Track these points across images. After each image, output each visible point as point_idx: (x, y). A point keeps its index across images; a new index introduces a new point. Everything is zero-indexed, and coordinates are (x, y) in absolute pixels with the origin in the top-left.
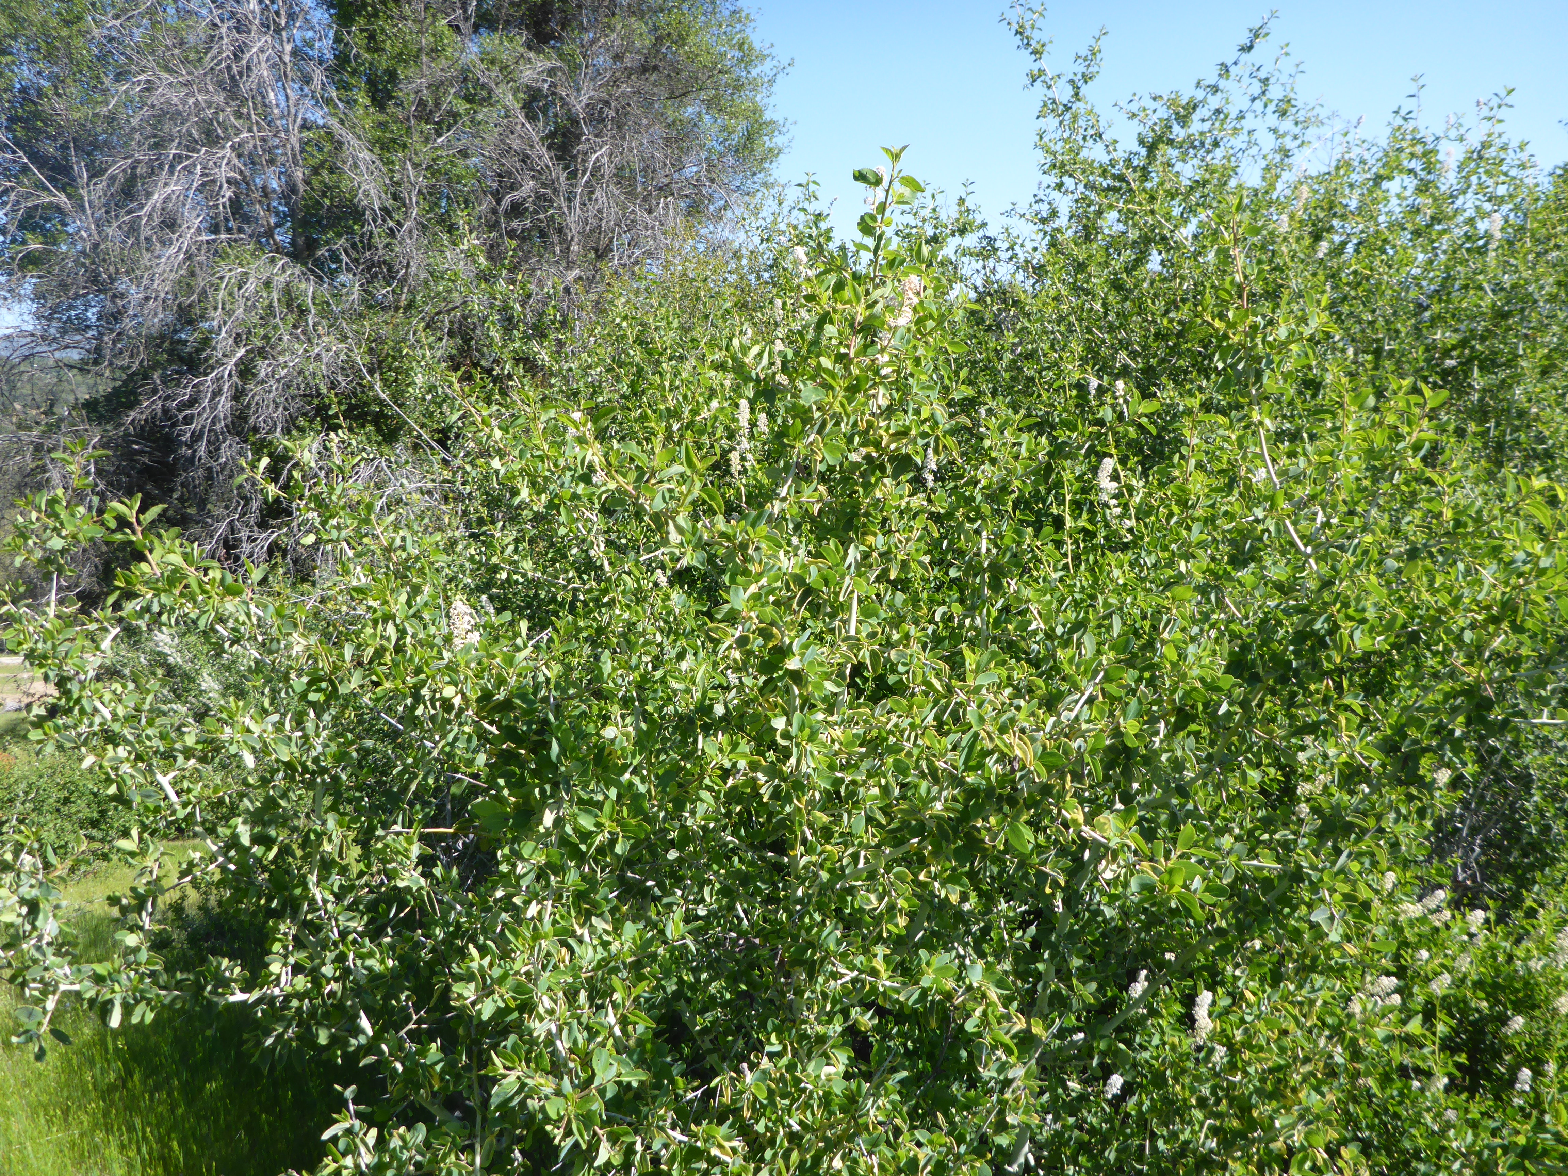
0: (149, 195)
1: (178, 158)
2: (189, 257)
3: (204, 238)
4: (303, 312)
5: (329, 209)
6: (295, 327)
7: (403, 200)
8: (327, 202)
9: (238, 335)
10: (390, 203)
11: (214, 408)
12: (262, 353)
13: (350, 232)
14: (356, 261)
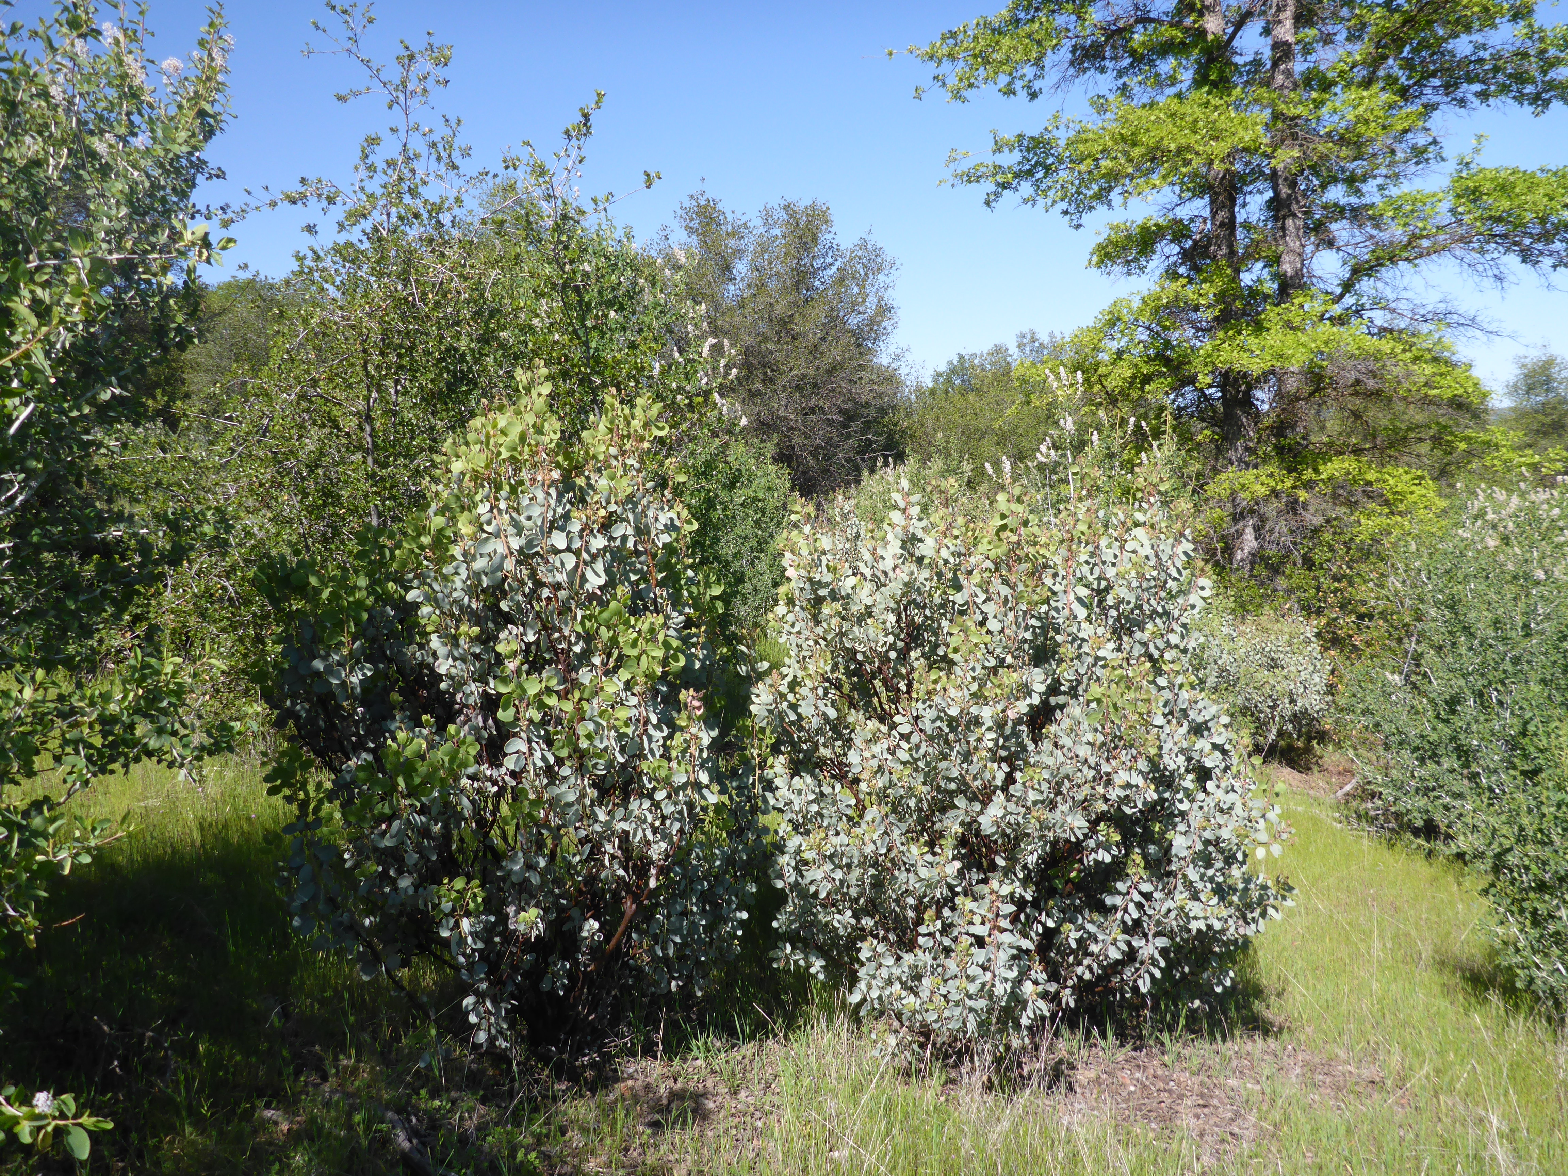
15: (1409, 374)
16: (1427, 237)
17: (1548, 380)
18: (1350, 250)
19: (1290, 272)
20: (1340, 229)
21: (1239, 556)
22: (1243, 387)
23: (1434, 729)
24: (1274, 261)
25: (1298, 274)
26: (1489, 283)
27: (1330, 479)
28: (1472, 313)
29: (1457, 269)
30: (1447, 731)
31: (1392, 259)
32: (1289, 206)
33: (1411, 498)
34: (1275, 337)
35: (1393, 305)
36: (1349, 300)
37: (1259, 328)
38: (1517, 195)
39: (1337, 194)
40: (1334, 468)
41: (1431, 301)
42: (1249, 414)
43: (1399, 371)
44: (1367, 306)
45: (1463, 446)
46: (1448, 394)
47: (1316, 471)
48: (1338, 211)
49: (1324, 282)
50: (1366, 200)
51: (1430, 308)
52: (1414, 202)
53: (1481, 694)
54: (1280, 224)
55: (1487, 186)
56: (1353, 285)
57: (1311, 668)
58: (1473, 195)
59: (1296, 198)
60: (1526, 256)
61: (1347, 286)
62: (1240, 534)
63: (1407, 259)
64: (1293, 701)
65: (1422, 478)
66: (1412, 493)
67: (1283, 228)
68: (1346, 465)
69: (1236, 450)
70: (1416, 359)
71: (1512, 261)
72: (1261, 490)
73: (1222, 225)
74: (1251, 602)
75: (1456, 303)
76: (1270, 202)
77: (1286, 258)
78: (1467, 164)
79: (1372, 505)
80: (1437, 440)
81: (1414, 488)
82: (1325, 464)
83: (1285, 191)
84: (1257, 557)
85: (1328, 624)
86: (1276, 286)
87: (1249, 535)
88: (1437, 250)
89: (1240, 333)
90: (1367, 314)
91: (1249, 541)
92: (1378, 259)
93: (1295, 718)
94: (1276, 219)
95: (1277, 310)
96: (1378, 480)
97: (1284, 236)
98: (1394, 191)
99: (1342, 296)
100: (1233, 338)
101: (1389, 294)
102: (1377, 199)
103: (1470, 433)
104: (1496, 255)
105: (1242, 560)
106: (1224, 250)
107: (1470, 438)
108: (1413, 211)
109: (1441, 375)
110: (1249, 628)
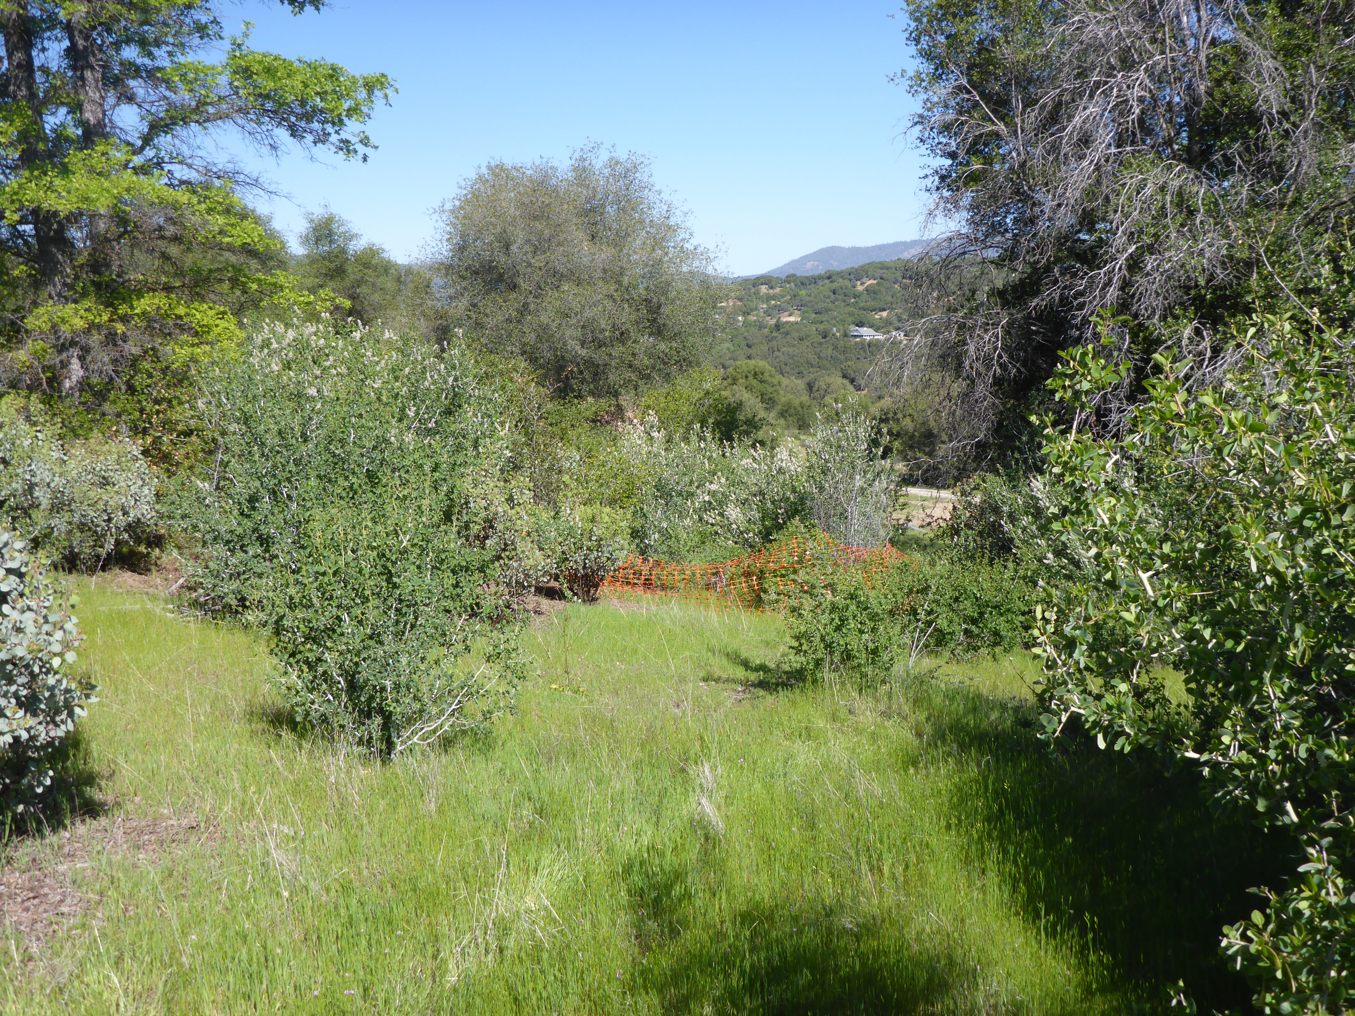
0: (1070, 118)
1: (1098, 85)
2: (1098, 168)
3: (1113, 150)
4: (1191, 213)
5: (1227, 116)
6: (1182, 225)
7: (1302, 102)
8: (1226, 111)
9: (1132, 234)
10: (1288, 106)
11: (1103, 297)
12: (1151, 249)
13: (1245, 136)
14: (1248, 163)
15: (206, 222)
16: (211, 104)
17: (330, 234)
18: (147, 106)
19: (92, 121)
20: (136, 85)
21: (67, 384)
22: (55, 226)
23: (239, 524)
24: (76, 108)
25: (100, 124)
26: (266, 150)
27: (143, 313)
28: (255, 175)
29: (240, 136)
30: (249, 524)
31: (185, 121)
32: (86, 58)
33: (217, 330)
34: (79, 181)
35: (189, 161)
36: (149, 153)
37: (65, 171)
38: (280, 79)
39: (130, 53)
40: (145, 304)
41: (221, 161)
42: (64, 252)
43: (196, 219)
44: (166, 159)
45: (255, 286)
46: (239, 242)
47: (132, 307)
48: (134, 70)
49: (126, 133)
50: (158, 63)
51: (220, 167)
52: (197, 71)
53: (274, 493)
54: (78, 73)
55: (256, 67)
56: (152, 140)
57: (140, 483)
58: (246, 72)
59: (93, 52)
60: (294, 132)
61: (147, 140)
62: (65, 365)
63: (197, 122)
64: (125, 513)
65: (224, 313)
66: (217, 326)
67: (82, 78)
68: (156, 301)
69: (55, 286)
70: (210, 211)
71: (282, 134)
72: (79, 323)
73: (19, 66)
74: (81, 426)
75: (242, 165)
76: (68, 50)
77: (87, 106)
78: (239, 45)
79: (185, 337)
80: (234, 282)
81: (218, 322)
82: (138, 299)
83: (81, 43)
84: (84, 385)
85: (154, 442)
86: (80, 132)
87: (75, 365)
88: (221, 117)
89: (46, 174)
90: (167, 167)
91: (76, 370)
92: (171, 118)
93: (129, 527)
94: (74, 68)
95: (80, 155)
96: (187, 315)
97: (84, 85)
98: (182, 59)
99: (142, 148)
100: (38, 178)
101: (186, 152)
102: (165, 63)
103: (260, 275)
104: (270, 127)
105: (71, 388)
106: (24, 92)
107: (260, 280)
108: (196, 80)
109: (232, 225)
110: (78, 451)
